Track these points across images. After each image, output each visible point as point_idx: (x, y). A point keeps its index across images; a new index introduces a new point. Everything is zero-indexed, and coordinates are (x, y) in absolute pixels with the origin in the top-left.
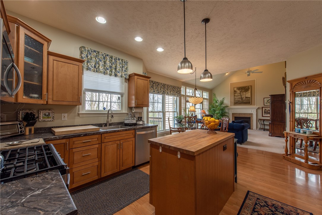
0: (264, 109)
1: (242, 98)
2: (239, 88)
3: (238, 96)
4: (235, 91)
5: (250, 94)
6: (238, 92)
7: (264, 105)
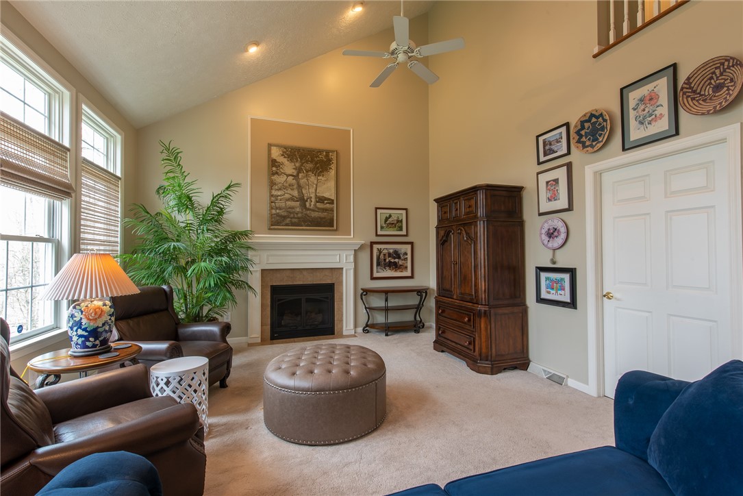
1: (302, 200)
2: (293, 153)
3: (285, 188)
4: (273, 163)
5: (332, 184)
6: (289, 167)
7: (377, 235)
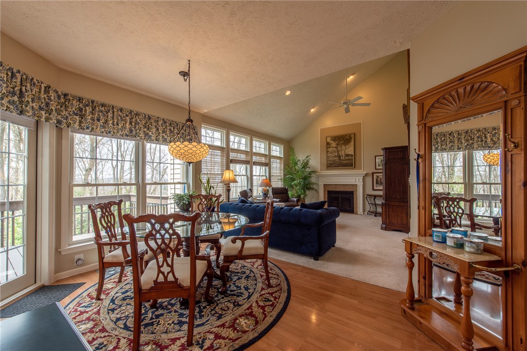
0: (375, 175)
1: (339, 157)
2: (335, 139)
3: (332, 153)
4: (328, 144)
5: (352, 148)
6: (334, 144)
7: (376, 169)
